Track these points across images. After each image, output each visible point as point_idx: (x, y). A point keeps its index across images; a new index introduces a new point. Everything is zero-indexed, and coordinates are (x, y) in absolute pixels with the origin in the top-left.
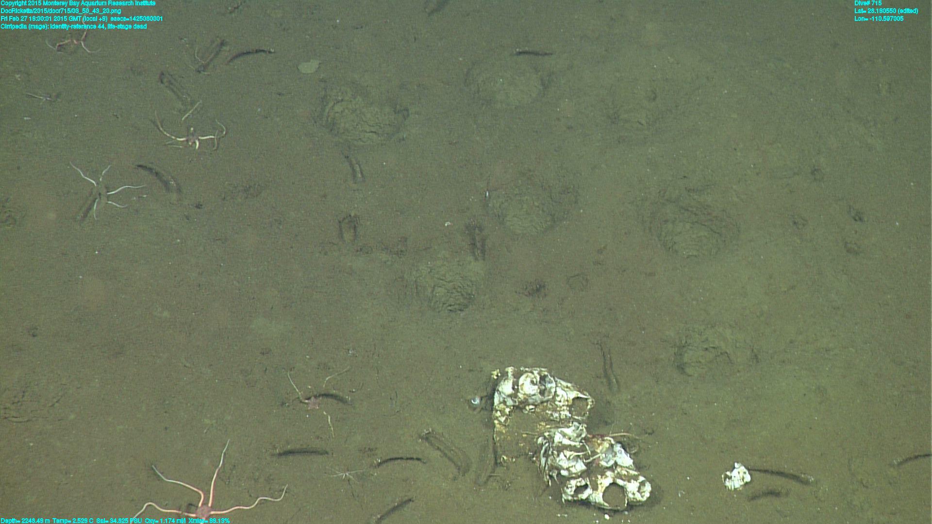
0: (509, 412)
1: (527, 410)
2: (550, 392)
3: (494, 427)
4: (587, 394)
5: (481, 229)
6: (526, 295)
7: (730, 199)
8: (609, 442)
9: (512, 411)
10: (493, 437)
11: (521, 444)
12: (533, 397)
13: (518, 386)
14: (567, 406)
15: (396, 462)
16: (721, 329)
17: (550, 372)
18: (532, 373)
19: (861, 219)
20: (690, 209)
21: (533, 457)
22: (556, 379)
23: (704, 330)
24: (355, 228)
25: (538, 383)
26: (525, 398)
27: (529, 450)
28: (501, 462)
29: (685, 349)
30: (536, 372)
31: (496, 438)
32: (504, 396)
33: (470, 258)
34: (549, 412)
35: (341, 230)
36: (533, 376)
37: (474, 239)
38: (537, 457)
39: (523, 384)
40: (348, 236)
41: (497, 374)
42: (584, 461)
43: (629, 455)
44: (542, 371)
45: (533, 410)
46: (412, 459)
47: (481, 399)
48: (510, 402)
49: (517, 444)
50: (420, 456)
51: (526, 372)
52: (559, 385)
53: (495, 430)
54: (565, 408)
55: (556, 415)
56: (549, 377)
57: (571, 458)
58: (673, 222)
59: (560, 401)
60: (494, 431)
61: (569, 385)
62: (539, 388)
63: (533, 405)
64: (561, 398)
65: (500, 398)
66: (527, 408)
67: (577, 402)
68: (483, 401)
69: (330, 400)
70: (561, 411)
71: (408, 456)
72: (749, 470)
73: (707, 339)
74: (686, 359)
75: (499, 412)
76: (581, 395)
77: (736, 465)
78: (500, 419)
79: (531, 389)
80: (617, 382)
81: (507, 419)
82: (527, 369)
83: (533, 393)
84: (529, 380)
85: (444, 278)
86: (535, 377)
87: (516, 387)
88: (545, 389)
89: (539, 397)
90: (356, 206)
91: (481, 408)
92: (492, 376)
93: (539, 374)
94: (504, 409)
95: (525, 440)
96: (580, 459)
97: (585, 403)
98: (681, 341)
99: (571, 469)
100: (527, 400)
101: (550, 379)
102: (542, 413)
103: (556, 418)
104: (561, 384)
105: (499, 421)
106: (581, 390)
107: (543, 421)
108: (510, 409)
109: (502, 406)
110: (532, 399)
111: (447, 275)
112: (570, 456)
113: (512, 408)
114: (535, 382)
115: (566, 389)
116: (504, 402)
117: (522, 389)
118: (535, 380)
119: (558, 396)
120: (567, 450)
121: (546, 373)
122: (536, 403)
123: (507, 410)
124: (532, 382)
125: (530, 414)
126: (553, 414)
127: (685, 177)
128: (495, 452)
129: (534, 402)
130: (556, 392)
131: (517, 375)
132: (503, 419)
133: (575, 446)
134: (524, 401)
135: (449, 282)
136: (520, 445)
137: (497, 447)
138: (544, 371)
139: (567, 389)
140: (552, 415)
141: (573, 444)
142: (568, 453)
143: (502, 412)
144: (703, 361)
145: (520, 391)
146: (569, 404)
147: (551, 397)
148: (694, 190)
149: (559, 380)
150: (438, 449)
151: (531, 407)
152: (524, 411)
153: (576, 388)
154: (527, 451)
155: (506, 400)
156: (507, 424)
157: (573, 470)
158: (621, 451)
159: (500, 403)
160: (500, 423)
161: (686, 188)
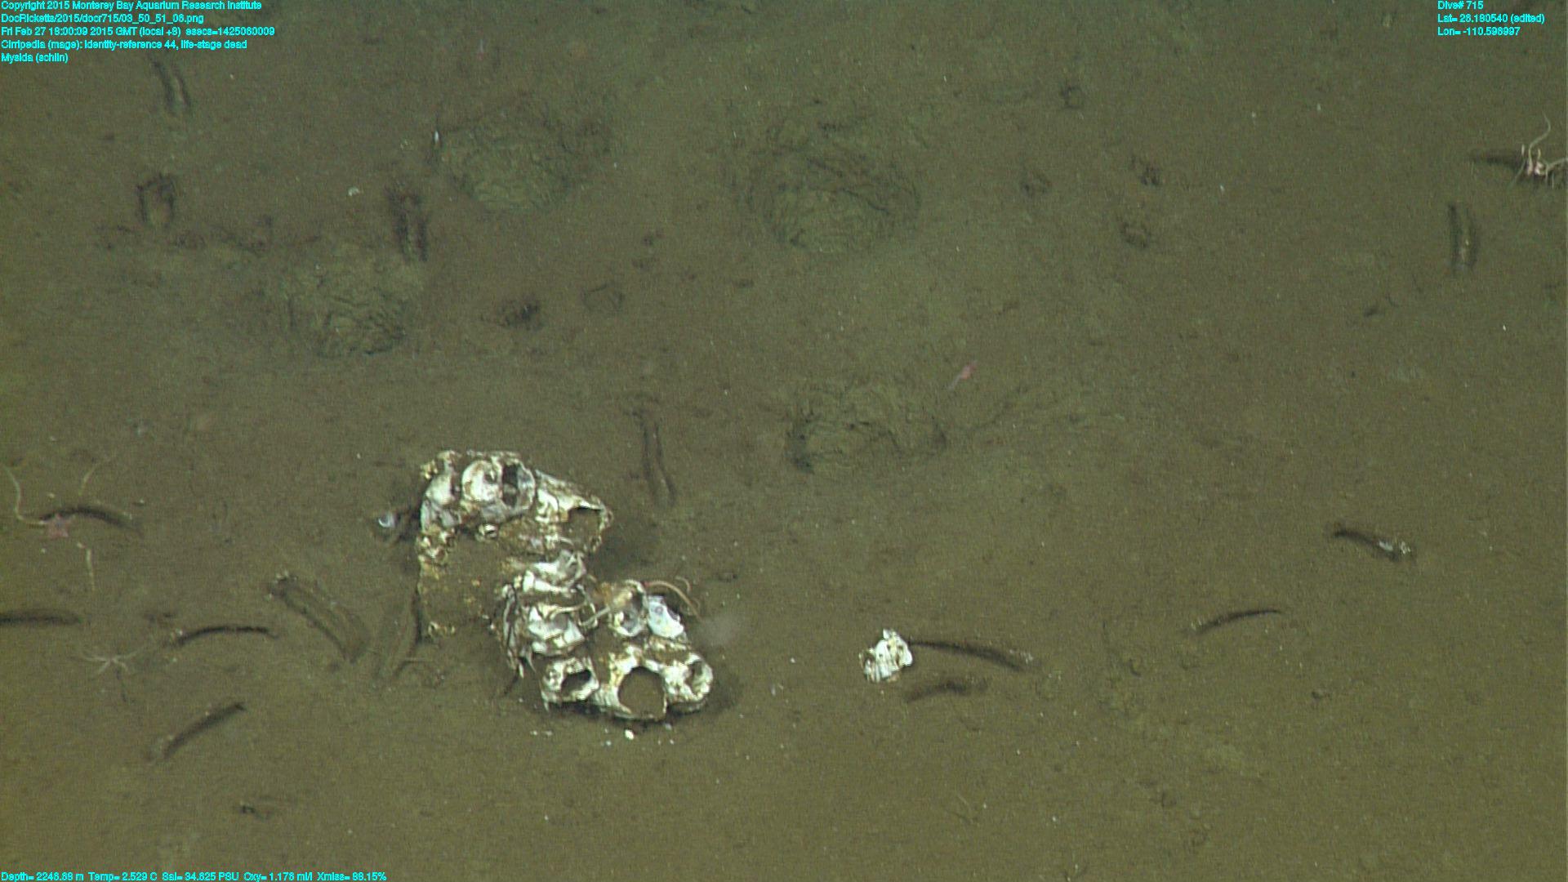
0: (448, 539)
1: (481, 534)
2: (525, 498)
3: (419, 568)
4: (599, 502)
5: (416, 201)
6: (503, 325)
7: (903, 142)
8: (633, 589)
9: (453, 538)
10: (416, 588)
11: (467, 598)
12: (492, 508)
13: (461, 486)
14: (559, 524)
15: (218, 636)
16: (879, 388)
17: (524, 458)
18: (489, 460)
19: (1155, 182)
20: (828, 163)
21: (490, 624)
22: (538, 473)
23: (847, 388)
24: (171, 201)
25: (499, 480)
26: (474, 510)
27: (483, 611)
28: (429, 636)
29: (811, 426)
30: (495, 459)
31: (422, 590)
32: (437, 508)
33: (396, 258)
34: (524, 538)
35: (142, 201)
36: (489, 466)
37: (402, 220)
38: (497, 625)
39: (470, 483)
40: (156, 216)
41: (432, 469)
42: (580, 624)
43: (679, 618)
44: (508, 457)
45: (493, 535)
46: (248, 629)
47: (398, 518)
48: (448, 520)
49: (460, 598)
50: (264, 625)
51: (477, 458)
52: (545, 485)
53: (421, 575)
54: (554, 528)
55: (537, 542)
56: (523, 468)
57: (553, 616)
58: (797, 189)
59: (544, 516)
60: (418, 575)
61: (563, 484)
62: (501, 489)
63: (492, 523)
64: (547, 509)
65: (430, 512)
66: (482, 530)
67: (578, 518)
68: (404, 521)
69: (92, 522)
70: (547, 534)
71: (240, 623)
72: (910, 644)
73: (853, 406)
74: (813, 444)
75: (426, 540)
76: (585, 504)
77: (886, 634)
78: (428, 552)
79: (486, 492)
80: (670, 486)
81: (441, 554)
82: (480, 454)
83: (487, 498)
84: (481, 474)
85: (348, 297)
86: (494, 468)
87: (457, 489)
88: (518, 492)
89: (502, 508)
90: (173, 157)
91: (398, 534)
92: (422, 474)
93: (501, 461)
94: (438, 533)
95: (474, 591)
96: (572, 619)
97: (594, 519)
98: (802, 410)
99: (556, 641)
100: (479, 512)
101: (525, 474)
102: (511, 539)
103: (538, 547)
104: (547, 482)
105: (428, 557)
106: (587, 494)
107: (512, 554)
108: (450, 532)
109: (434, 528)
110: (490, 511)
111: (355, 290)
112: (551, 613)
113: (453, 530)
114: (493, 477)
115: (556, 492)
116: (438, 521)
117: (468, 492)
118: (492, 474)
119: (541, 505)
120: (545, 603)
121: (516, 461)
122: (498, 521)
123: (444, 536)
124: (488, 478)
125: (489, 541)
126: (532, 540)
127: (817, 102)
128: (419, 618)
129: (493, 519)
130: (536, 497)
131: (460, 466)
132: (434, 553)
133: (560, 594)
134: (473, 515)
135: (359, 305)
136: (465, 600)
137: (423, 607)
138: (514, 458)
139: (559, 493)
140: (529, 542)
141: (556, 590)
142: (546, 609)
143: (434, 540)
144: (846, 449)
145: (466, 496)
146: (562, 520)
147: (526, 507)
148: (834, 127)
149: (543, 476)
150: (304, 612)
151: (489, 528)
152: (477, 536)
153: (577, 491)
154: (479, 613)
155: (441, 516)
156: (442, 563)
157: (560, 643)
158: (662, 610)
159: (433, 522)
160: (429, 560)
161: (819, 123)
